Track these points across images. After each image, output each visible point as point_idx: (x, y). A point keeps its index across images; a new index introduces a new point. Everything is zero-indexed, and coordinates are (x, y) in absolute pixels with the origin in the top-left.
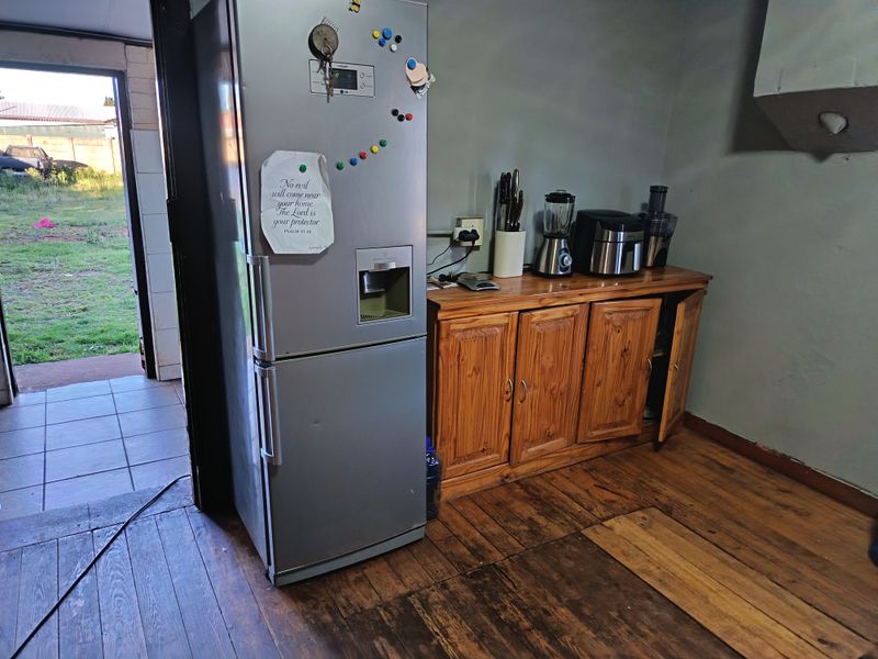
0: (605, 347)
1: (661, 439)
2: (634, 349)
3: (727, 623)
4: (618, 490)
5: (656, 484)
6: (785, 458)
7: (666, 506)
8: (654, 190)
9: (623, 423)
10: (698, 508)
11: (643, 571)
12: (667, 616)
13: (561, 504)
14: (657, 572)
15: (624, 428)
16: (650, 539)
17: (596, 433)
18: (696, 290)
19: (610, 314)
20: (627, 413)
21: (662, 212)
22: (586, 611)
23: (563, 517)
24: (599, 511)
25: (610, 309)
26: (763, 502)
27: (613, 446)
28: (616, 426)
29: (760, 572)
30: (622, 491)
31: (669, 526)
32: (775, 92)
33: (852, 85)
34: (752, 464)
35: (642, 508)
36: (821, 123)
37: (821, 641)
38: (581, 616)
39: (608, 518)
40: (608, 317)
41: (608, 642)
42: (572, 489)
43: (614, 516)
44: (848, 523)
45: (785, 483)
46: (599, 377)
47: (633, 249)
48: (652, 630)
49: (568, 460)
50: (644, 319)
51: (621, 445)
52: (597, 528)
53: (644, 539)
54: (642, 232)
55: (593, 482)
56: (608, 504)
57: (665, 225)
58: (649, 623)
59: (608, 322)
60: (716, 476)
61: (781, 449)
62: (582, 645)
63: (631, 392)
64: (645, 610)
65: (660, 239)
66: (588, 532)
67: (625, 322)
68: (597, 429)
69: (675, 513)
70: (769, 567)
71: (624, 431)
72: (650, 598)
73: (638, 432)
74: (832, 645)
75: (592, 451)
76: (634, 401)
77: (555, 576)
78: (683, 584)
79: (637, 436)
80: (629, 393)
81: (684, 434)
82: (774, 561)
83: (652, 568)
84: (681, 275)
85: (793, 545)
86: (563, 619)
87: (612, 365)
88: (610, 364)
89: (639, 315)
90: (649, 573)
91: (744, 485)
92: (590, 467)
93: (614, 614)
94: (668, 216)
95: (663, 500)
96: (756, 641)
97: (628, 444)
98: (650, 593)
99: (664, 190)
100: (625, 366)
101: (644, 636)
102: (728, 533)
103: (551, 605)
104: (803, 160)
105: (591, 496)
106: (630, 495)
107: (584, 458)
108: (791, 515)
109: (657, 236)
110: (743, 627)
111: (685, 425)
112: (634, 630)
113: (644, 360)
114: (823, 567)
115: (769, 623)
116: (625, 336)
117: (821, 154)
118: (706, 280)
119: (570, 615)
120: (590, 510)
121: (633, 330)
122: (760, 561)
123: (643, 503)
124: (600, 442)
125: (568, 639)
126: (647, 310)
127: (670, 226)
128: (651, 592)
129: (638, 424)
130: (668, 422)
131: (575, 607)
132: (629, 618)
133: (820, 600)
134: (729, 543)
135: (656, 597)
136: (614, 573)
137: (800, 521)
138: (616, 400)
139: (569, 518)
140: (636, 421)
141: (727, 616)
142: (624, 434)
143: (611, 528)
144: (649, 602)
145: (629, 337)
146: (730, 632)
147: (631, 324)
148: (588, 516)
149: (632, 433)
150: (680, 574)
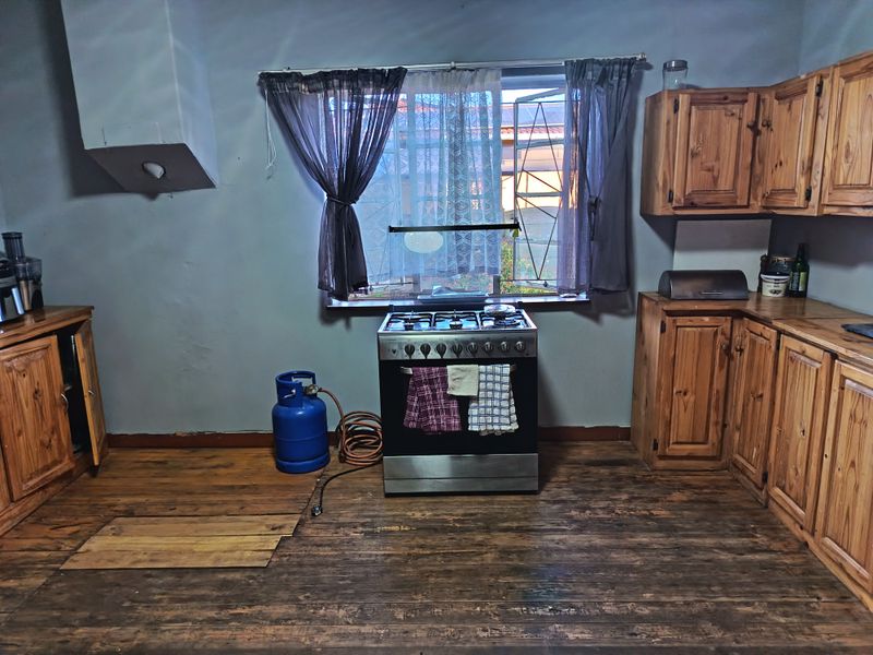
0: (15, 395)
1: (96, 463)
2: (45, 388)
3: (213, 556)
4: (76, 522)
5: (110, 500)
6: (201, 435)
7: (126, 511)
8: (7, 237)
9: (55, 463)
10: (152, 499)
11: (134, 563)
12: (169, 579)
13: (22, 561)
14: (146, 556)
15: (58, 467)
16: (126, 540)
17: (31, 483)
18: (84, 321)
19: (9, 360)
20: (56, 451)
21: (22, 257)
22: (101, 618)
23: (33, 569)
24: (68, 545)
25: (8, 356)
26: (199, 472)
27: (51, 490)
28: (49, 469)
29: (219, 515)
30: (80, 520)
31: (137, 523)
32: (102, 146)
33: (161, 143)
34: (178, 451)
35: (108, 523)
36: (146, 171)
37: (273, 529)
38: (99, 624)
39: (80, 546)
40: (8, 364)
41: (133, 624)
42: (27, 543)
43: (84, 542)
44: (258, 457)
45: (208, 452)
46: (17, 426)
47: (11, 294)
48: (163, 594)
49: (10, 522)
50: (45, 358)
51: (60, 485)
52: (75, 557)
53: (122, 542)
54: (14, 277)
55: (47, 529)
56: (72, 536)
57: (30, 268)
58: (159, 591)
59: (10, 370)
60: (156, 471)
61: (195, 429)
62: (113, 640)
63: (55, 430)
64: (151, 585)
65: (30, 282)
66: (68, 565)
67: (27, 365)
68: (31, 478)
69: (136, 512)
70: (223, 509)
71: (58, 470)
72: (149, 576)
73: (72, 466)
74: (280, 527)
75: (32, 503)
76: (59, 440)
77: (56, 614)
78: (170, 553)
79: (70, 471)
80: (53, 433)
81: (112, 453)
82: (225, 503)
83: (140, 557)
84: (62, 312)
85: (232, 487)
86: (84, 636)
87: (28, 411)
88: (26, 410)
89: (39, 355)
90: (139, 561)
91: (180, 468)
92: (37, 517)
93: (127, 604)
94: (29, 260)
95: (122, 508)
96: (237, 554)
97: (65, 483)
98: (147, 573)
99: (19, 236)
100: (41, 408)
101: (160, 601)
102: (184, 503)
103: (65, 634)
104: (138, 200)
105: (52, 539)
106: (90, 519)
107: (26, 514)
108: (222, 471)
109: (26, 279)
110: (225, 552)
111: (110, 447)
112: (149, 603)
113: (57, 396)
114: (255, 489)
115: (239, 539)
116: (32, 377)
117: (152, 195)
118: (88, 310)
119: (88, 629)
120: (59, 549)
121: (38, 370)
122: (215, 509)
123: (104, 519)
124: (38, 491)
125: (97, 645)
126: (46, 348)
127: (36, 269)
128: (149, 572)
129: (70, 458)
130: (98, 444)
131: (90, 622)
132: (141, 598)
133: (263, 508)
134: (188, 510)
135: (154, 573)
136: (111, 578)
137: (230, 471)
138: (42, 443)
139: (40, 566)
140: (67, 457)
141: (211, 552)
142: (59, 473)
143: (88, 551)
144: (150, 580)
145: (37, 379)
146: (218, 559)
147: (33, 365)
148: (60, 554)
149: (66, 469)
150: (165, 547)
